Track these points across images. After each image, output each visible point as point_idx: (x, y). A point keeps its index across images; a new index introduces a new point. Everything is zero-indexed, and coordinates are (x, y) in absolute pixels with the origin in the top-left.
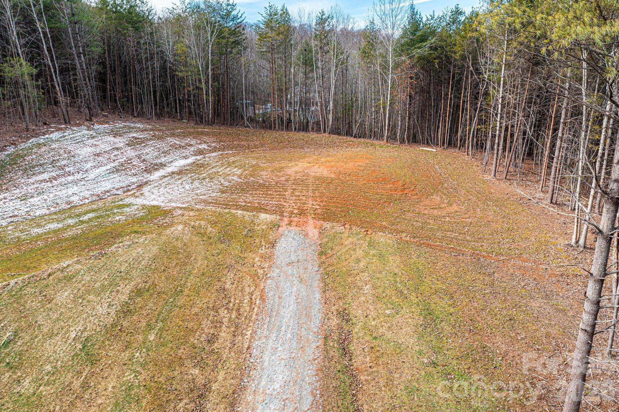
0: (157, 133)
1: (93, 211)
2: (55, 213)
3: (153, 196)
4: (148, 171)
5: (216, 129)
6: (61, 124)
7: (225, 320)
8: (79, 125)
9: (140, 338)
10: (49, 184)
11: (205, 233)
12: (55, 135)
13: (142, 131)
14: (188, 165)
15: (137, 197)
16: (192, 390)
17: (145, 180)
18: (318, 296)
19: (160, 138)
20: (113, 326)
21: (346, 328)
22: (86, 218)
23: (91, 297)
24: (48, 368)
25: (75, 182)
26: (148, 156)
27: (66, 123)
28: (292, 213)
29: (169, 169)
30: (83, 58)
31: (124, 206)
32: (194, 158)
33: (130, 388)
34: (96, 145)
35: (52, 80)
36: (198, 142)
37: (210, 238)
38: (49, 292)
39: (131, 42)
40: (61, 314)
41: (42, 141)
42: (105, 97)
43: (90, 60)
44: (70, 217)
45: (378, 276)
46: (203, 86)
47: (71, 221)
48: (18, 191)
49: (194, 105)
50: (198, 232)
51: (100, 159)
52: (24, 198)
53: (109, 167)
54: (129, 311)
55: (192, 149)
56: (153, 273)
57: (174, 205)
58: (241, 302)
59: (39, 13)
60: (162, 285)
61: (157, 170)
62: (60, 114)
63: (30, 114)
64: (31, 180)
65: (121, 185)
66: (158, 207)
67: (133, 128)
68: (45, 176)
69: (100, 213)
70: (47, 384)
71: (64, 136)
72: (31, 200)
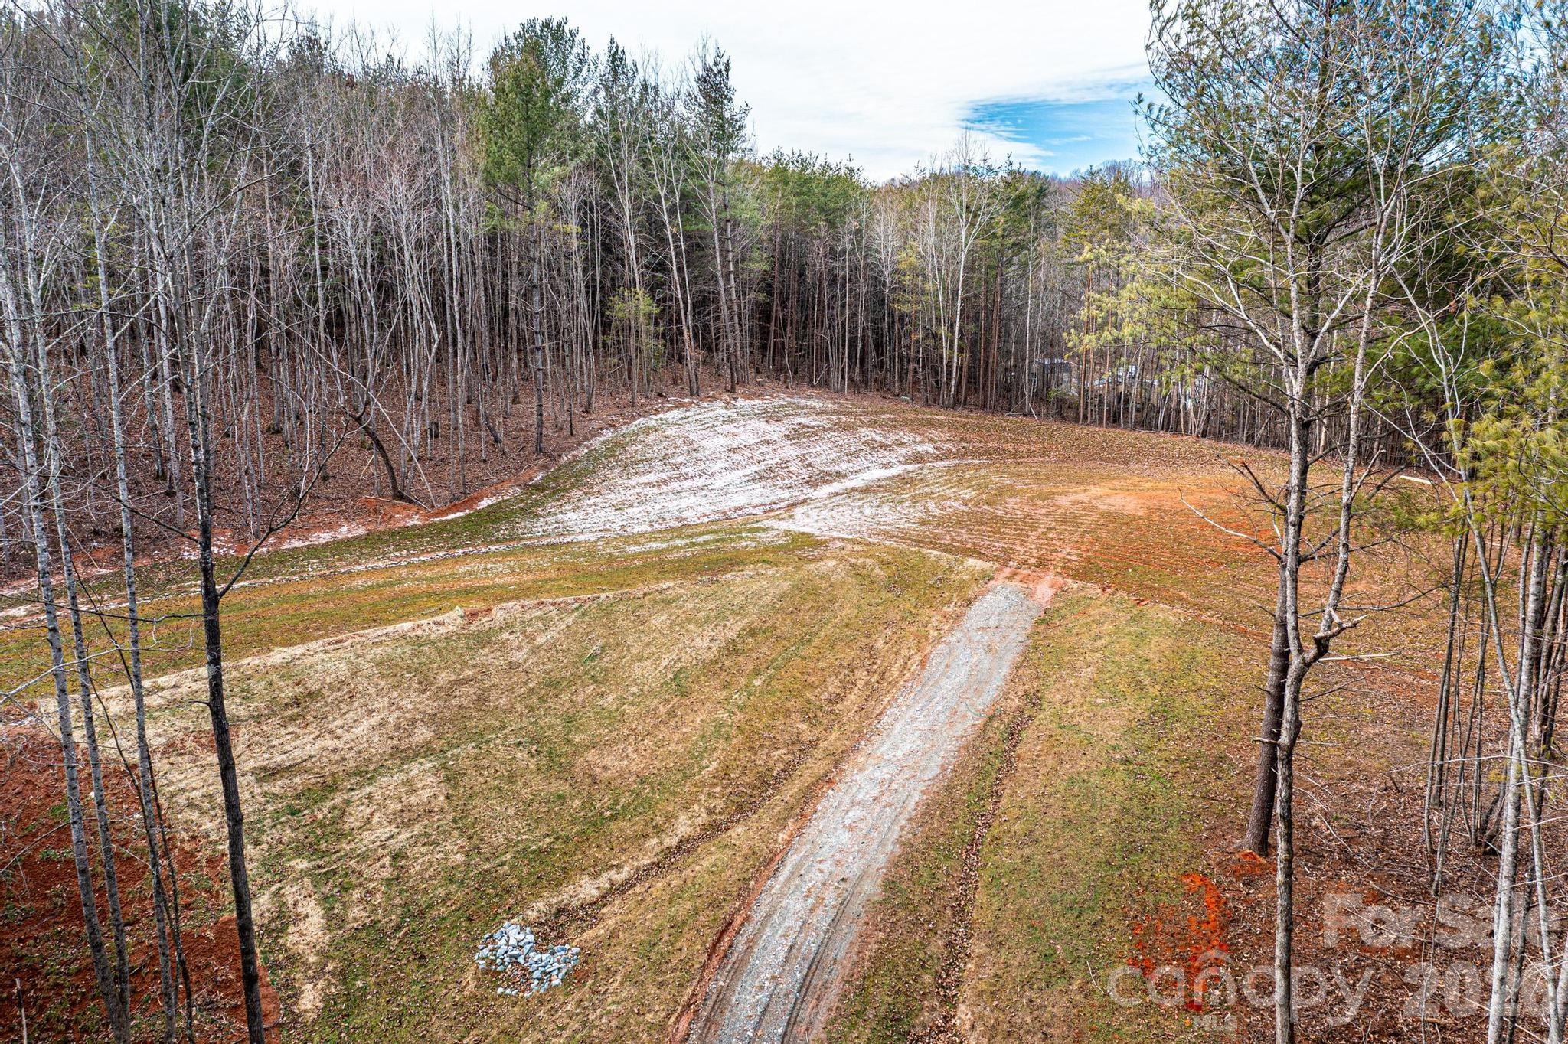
0: (844, 419)
1: (712, 532)
2: (659, 532)
3: (807, 520)
4: (811, 483)
5: (959, 416)
6: (684, 396)
7: (861, 684)
8: (713, 399)
9: (743, 681)
10: (656, 490)
11: (869, 576)
12: (673, 415)
13: (818, 414)
14: (885, 479)
15: (781, 520)
16: (793, 743)
17: (803, 497)
18: (1005, 671)
19: (848, 428)
20: (713, 662)
21: (1027, 712)
22: (701, 539)
23: (691, 627)
24: (634, 689)
25: (693, 491)
26: (818, 459)
27: (692, 395)
28: (1025, 562)
29: (848, 484)
30: (732, 282)
31: (757, 530)
32: (902, 467)
33: (721, 725)
34: (733, 435)
35: (679, 321)
36: (919, 439)
37: (872, 582)
38: (643, 613)
39: (819, 248)
40: (654, 639)
41: (652, 423)
42: (764, 347)
43: (744, 284)
44: (679, 537)
45: (1117, 658)
46: (943, 331)
47: (679, 542)
48: (613, 496)
49: (923, 366)
50: (858, 572)
51: (737, 457)
52: (620, 507)
53: (748, 472)
54: (736, 651)
55: (904, 451)
56: (776, 613)
57: (835, 534)
58: (891, 665)
59: (672, 211)
60: (784, 629)
61: (827, 482)
62: (685, 378)
63: (641, 380)
64: (632, 482)
65: (762, 500)
66: (809, 535)
67: (802, 408)
68: (652, 477)
69: (722, 535)
70: (632, 704)
71: (687, 418)
72: (630, 510)
